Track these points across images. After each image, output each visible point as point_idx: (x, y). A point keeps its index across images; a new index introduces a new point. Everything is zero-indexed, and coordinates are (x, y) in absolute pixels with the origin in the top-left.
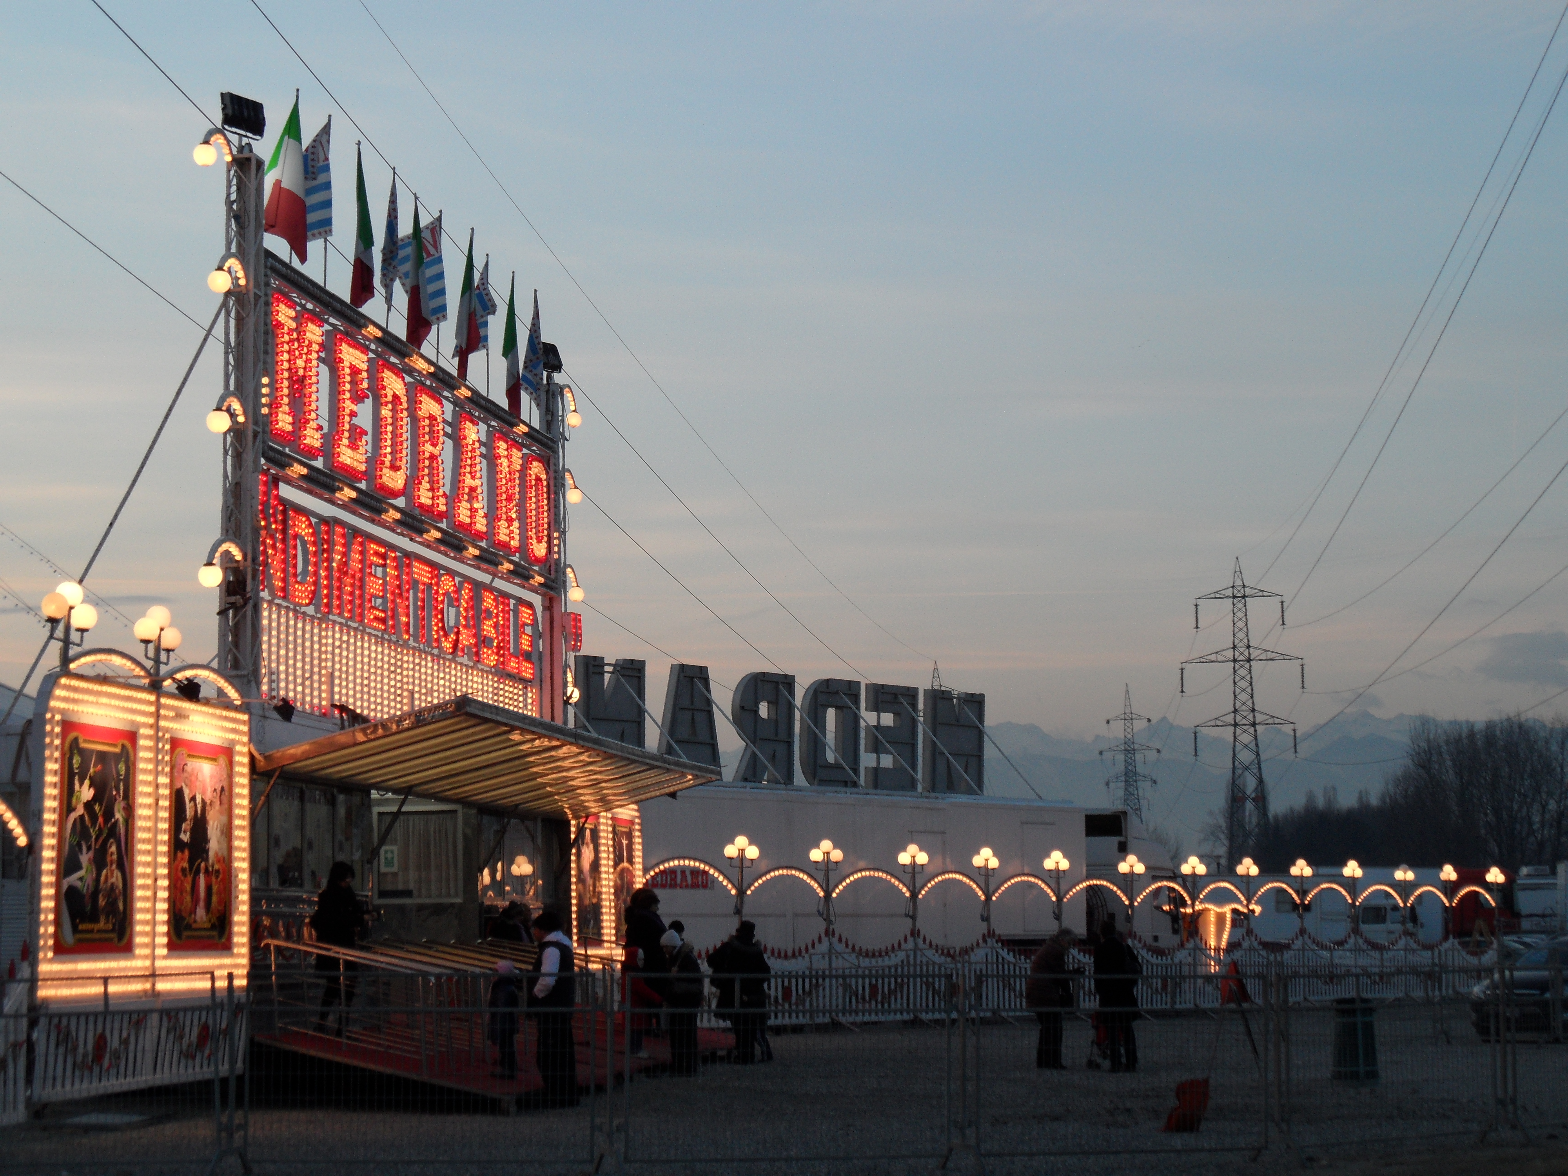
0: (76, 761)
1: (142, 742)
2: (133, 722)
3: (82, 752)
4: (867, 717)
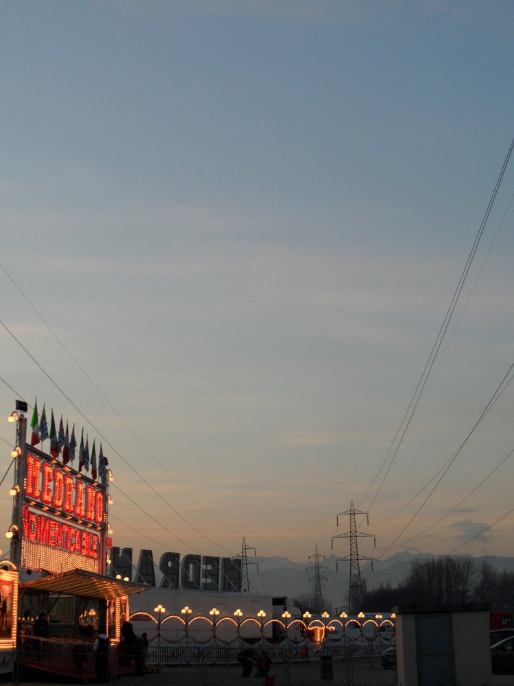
4: (203, 567)
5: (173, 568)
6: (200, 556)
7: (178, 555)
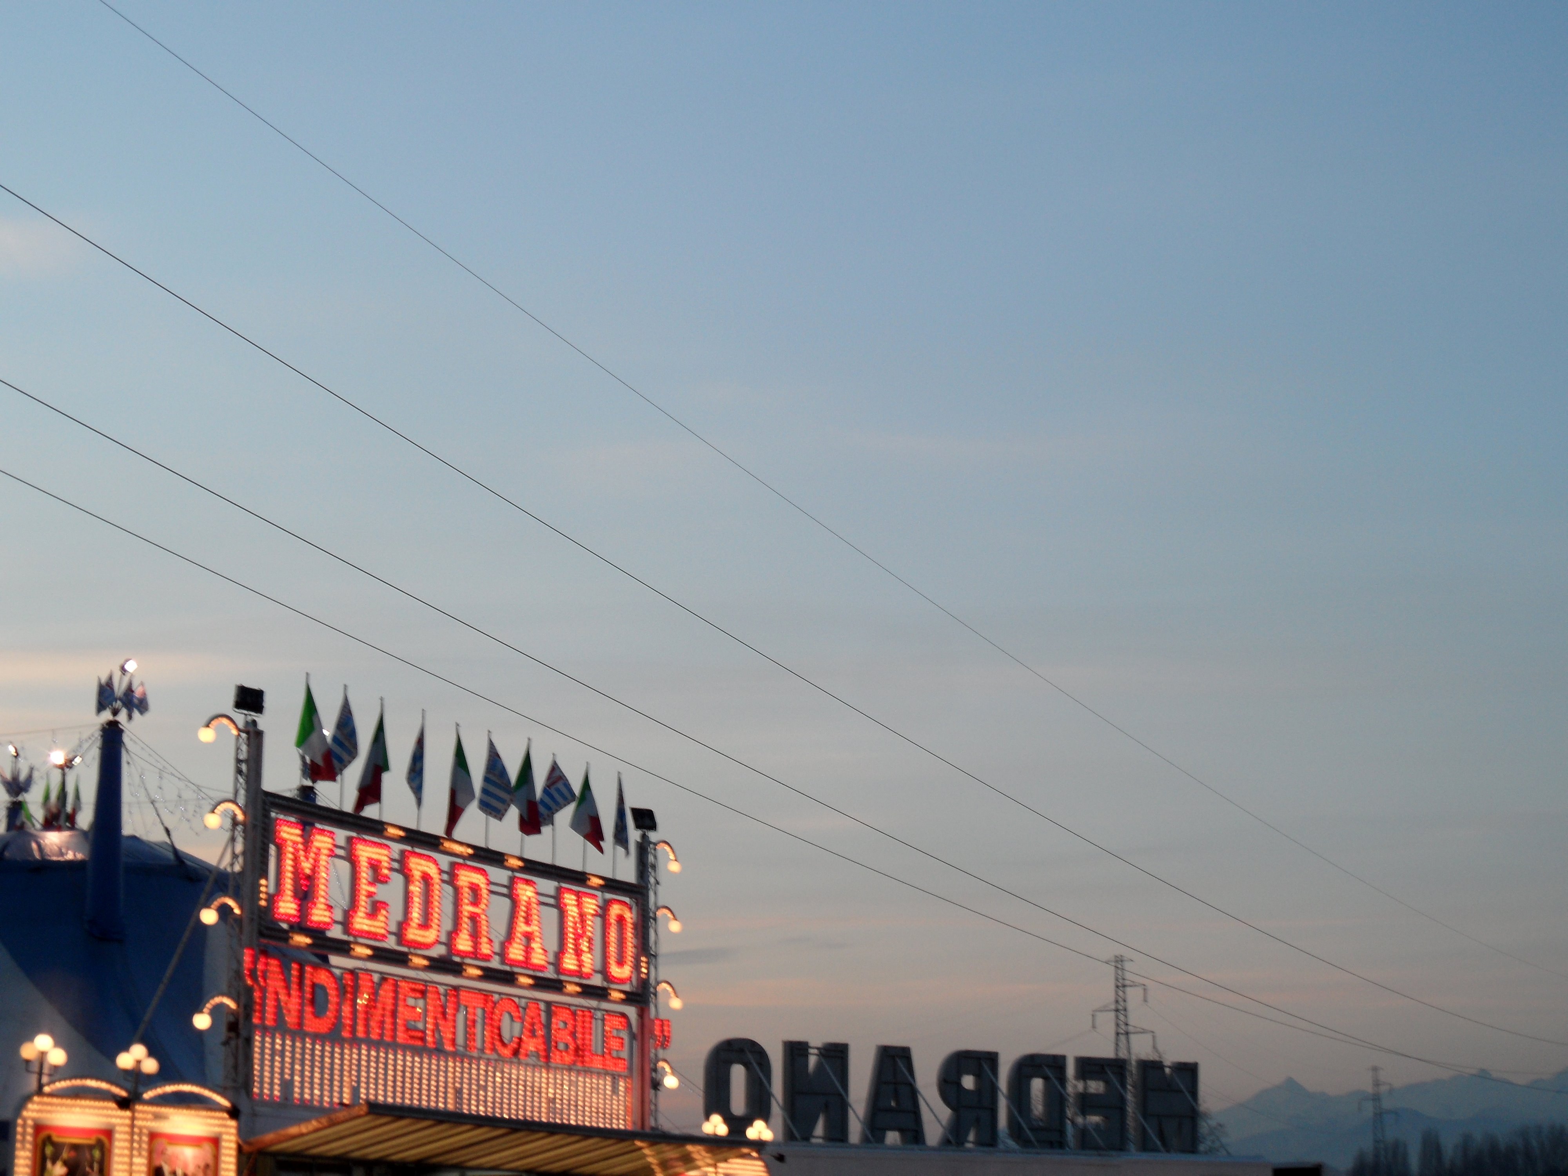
0: (49, 1150)
1: (117, 1136)
2: (109, 1124)
3: (54, 1144)
4: (1074, 1086)
5: (978, 1091)
6: (1063, 1058)
7: (992, 1059)
